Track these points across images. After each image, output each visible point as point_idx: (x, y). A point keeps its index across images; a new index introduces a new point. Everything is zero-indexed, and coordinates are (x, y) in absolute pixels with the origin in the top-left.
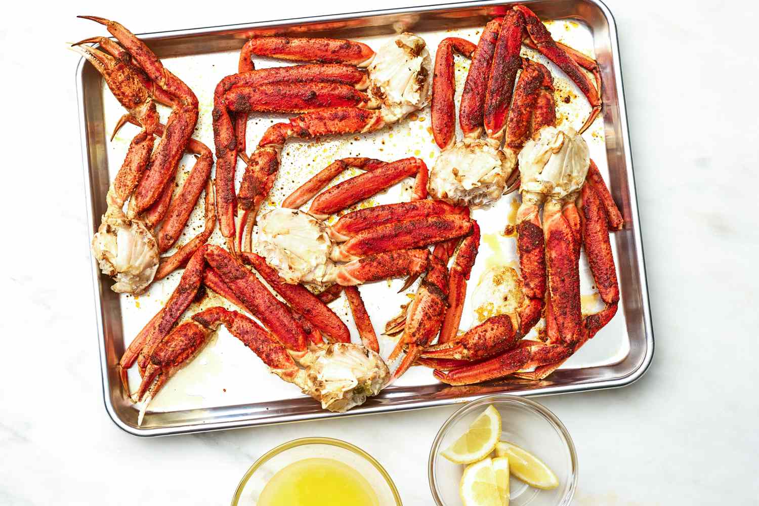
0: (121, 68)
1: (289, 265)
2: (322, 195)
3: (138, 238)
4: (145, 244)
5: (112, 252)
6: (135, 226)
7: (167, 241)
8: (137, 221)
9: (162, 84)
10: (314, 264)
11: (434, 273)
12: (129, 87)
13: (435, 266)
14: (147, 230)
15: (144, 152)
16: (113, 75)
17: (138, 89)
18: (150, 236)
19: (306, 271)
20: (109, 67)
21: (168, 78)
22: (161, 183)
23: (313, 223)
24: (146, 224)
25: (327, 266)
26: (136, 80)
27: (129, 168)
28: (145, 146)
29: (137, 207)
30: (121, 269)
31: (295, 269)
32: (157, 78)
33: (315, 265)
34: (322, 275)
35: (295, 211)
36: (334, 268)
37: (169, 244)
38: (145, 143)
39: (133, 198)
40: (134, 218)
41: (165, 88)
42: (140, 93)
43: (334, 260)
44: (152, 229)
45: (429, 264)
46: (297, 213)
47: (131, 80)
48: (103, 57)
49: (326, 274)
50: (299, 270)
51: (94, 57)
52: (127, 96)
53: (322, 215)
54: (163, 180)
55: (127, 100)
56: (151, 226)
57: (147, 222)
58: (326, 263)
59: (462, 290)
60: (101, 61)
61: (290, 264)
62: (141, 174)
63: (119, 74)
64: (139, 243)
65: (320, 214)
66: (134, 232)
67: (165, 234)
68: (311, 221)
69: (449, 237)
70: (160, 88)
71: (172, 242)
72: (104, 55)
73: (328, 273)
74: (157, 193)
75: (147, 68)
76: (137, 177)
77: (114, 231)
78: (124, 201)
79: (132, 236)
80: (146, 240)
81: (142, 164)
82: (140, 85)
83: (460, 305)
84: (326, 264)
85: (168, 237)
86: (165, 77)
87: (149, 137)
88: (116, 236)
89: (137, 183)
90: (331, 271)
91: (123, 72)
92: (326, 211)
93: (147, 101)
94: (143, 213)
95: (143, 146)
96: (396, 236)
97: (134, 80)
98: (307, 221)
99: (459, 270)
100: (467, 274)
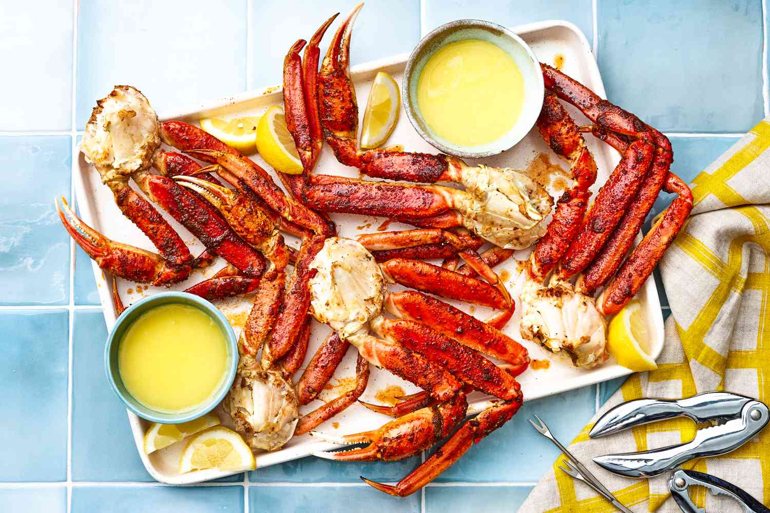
0: (241, 201)
3: (275, 391)
4: (283, 397)
5: (248, 409)
6: (272, 378)
7: (308, 394)
8: (273, 372)
9: (286, 215)
12: (253, 222)
14: (284, 381)
15: (276, 293)
16: (234, 210)
17: (262, 223)
18: (287, 387)
20: (228, 202)
21: (292, 208)
22: (295, 327)
23: (378, 279)
24: (283, 373)
26: (259, 212)
27: (260, 312)
28: (276, 286)
29: (272, 356)
30: (259, 428)
32: (279, 208)
33: (352, 319)
37: (311, 398)
38: (276, 282)
39: (267, 346)
40: (269, 368)
41: (290, 218)
42: (265, 227)
43: (372, 326)
44: (289, 379)
45: (454, 398)
47: (254, 214)
48: (219, 190)
51: (208, 191)
52: (252, 232)
54: (298, 323)
55: (251, 237)
56: (288, 376)
57: (284, 371)
60: (217, 194)
62: (274, 317)
63: (240, 208)
64: (276, 396)
66: (270, 385)
67: (307, 385)
70: (285, 219)
71: (314, 395)
72: (220, 188)
74: (293, 338)
75: (268, 199)
76: (270, 322)
77: (250, 385)
78: (257, 349)
79: (269, 390)
80: (284, 393)
81: (274, 306)
82: (264, 217)
85: (310, 389)
86: (289, 206)
87: (280, 275)
88: (252, 390)
89: (270, 328)
91: (244, 207)
93: (274, 234)
94: (278, 362)
95: (274, 286)
97: (256, 213)
98: (374, 272)
99: (475, 428)
100: (479, 437)
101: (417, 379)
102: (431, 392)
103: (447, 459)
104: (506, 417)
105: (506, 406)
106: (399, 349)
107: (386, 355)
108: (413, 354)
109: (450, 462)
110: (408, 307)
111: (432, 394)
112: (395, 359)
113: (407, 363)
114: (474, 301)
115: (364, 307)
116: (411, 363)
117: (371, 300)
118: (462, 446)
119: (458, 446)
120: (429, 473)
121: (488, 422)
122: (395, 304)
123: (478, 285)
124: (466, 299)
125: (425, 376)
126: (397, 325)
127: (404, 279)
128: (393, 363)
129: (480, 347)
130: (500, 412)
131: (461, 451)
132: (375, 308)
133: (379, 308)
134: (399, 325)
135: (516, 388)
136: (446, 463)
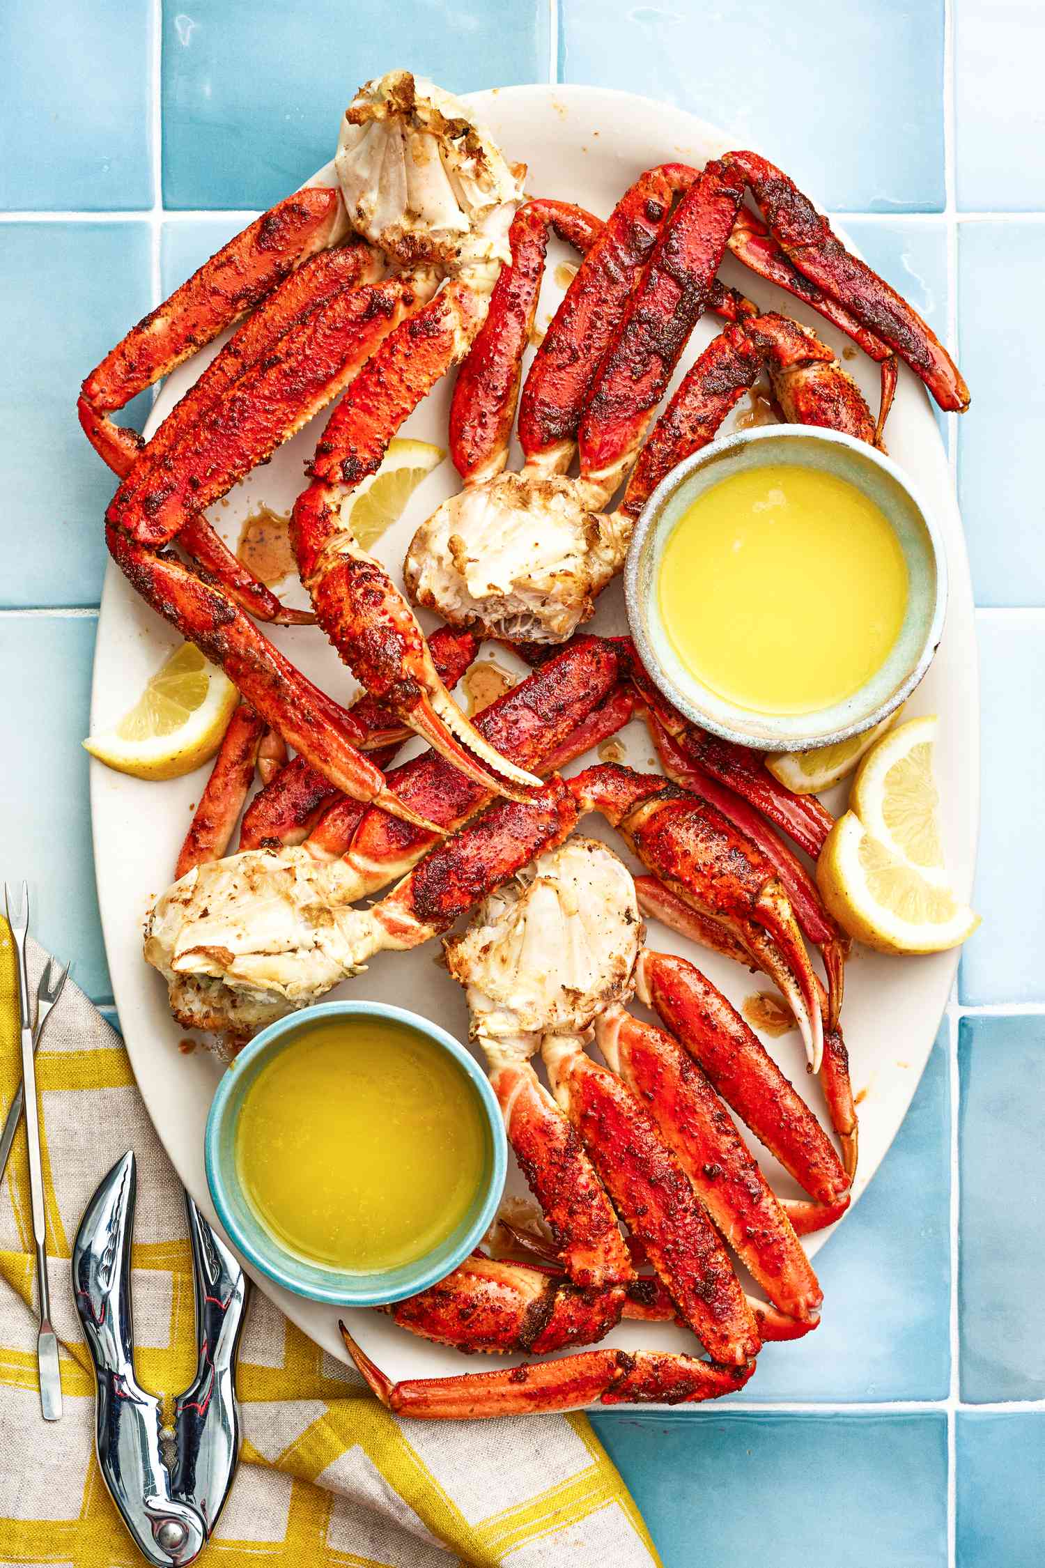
1: (491, 942)
2: (695, 976)
10: (513, 1003)
11: (577, 1309)
13: (597, 1307)
19: (491, 990)
23: (617, 968)
25: (520, 1038)
31: (486, 960)
33: (512, 1007)
34: (492, 1032)
35: (635, 915)
36: (523, 1057)
43: (545, 1047)
45: (598, 1291)
46: (630, 920)
49: (500, 1043)
50: (487, 970)
53: (647, 987)
58: (527, 1032)
59: (572, 1396)
61: (494, 946)
65: (647, 981)
68: (621, 962)
69: (693, 1316)
73: (504, 1047)
83: (533, 1403)
84: (524, 1035)
90: (510, 1053)
92: (658, 994)
96: (655, 1186)
98: (619, 951)
99: (619, 1371)
100: (616, 1395)
101: (553, 1207)
102: (563, 1250)
103: (529, 1396)
104: (694, 1391)
105: (705, 1370)
106: (559, 1128)
107: (528, 1122)
108: (580, 1156)
109: (530, 1406)
110: (641, 1059)
111: (562, 1254)
112: (539, 1139)
113: (555, 1163)
114: (772, 1145)
115: (550, 1000)
116: (563, 1169)
117: (574, 995)
118: (574, 1390)
119: (566, 1384)
120: (476, 1400)
121: (651, 1376)
122: (620, 1038)
123: (800, 1120)
124: (760, 1128)
125: (572, 1213)
126: (593, 1076)
127: (669, 1006)
128: (529, 1145)
129: (732, 1231)
130: (686, 1374)
131: (565, 1399)
132: (571, 1017)
133: (580, 1022)
134: (597, 1077)
135: (749, 1346)
136: (523, 1403)
